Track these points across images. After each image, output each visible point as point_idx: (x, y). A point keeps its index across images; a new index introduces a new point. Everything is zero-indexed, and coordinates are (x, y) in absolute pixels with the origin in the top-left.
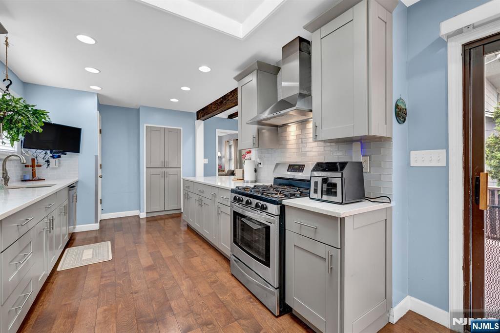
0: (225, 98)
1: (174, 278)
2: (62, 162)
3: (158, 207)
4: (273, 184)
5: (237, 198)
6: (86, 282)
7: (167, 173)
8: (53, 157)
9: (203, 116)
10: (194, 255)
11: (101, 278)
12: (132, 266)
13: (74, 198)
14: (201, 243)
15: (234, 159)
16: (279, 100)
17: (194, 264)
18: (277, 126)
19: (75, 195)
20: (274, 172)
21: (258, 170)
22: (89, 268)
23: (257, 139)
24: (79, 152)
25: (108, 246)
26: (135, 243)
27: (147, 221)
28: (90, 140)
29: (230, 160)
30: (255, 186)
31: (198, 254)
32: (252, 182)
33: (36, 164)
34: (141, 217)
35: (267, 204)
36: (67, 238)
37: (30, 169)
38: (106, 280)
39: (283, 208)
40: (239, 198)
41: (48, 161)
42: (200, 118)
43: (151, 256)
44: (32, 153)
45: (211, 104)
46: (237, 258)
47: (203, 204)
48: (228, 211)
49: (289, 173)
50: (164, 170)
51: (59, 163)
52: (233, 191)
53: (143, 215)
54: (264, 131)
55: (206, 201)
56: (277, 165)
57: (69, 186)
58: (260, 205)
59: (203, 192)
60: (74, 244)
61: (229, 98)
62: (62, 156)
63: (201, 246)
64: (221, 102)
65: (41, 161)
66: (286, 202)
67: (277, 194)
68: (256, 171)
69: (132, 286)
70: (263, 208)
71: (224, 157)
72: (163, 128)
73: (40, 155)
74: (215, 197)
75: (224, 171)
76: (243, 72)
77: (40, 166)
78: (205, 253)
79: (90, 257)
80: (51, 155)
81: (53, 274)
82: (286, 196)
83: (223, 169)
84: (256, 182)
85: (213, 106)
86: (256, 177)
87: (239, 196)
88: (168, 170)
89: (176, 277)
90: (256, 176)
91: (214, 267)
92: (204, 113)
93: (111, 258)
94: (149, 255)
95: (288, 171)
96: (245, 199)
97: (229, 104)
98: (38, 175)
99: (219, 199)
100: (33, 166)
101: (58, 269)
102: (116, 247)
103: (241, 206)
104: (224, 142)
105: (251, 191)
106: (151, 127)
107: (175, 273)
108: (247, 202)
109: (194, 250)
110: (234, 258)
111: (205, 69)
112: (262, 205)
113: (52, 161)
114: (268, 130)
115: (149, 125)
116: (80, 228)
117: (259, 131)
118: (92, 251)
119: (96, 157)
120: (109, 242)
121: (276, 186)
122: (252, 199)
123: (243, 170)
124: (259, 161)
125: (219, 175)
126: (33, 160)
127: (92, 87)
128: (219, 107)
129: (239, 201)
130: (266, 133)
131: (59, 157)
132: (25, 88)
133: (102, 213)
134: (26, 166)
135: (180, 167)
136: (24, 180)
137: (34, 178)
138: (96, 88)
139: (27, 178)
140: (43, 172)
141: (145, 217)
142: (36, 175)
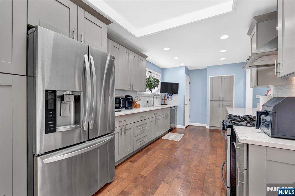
1: (193, 158)
2: (173, 98)
3: (216, 124)
6: (165, 145)
7: (223, 104)
8: (170, 96)
10: (214, 154)
12: (183, 146)
13: (175, 113)
23: (256, 79)
24: (178, 93)
25: (181, 136)
27: (210, 131)
33: (165, 98)
34: (207, 128)
37: (163, 100)
38: (170, 147)
41: (168, 97)
43: (193, 146)
44: (164, 94)
50: (221, 102)
51: (172, 98)
53: (208, 127)
57: (170, 107)
62: (173, 95)
69: (176, 153)
72: (220, 76)
73: (166, 95)
76: (250, 29)
77: (166, 99)
79: (173, 137)
80: (169, 95)
88: (224, 102)
93: (178, 141)
98: (166, 103)
100: (164, 99)
101: (162, 138)
107: (196, 157)
113: (169, 97)
115: (212, 76)
116: (178, 126)
119: (184, 95)
120: (184, 135)
126: (164, 97)
127: (181, 64)
131: (172, 96)
132: (163, 70)
133: (190, 122)
134: (162, 99)
135: (233, 101)
136: (162, 105)
137: (165, 104)
138: (183, 64)
139: (162, 104)
140: (167, 102)
141: (209, 128)
142: (165, 103)
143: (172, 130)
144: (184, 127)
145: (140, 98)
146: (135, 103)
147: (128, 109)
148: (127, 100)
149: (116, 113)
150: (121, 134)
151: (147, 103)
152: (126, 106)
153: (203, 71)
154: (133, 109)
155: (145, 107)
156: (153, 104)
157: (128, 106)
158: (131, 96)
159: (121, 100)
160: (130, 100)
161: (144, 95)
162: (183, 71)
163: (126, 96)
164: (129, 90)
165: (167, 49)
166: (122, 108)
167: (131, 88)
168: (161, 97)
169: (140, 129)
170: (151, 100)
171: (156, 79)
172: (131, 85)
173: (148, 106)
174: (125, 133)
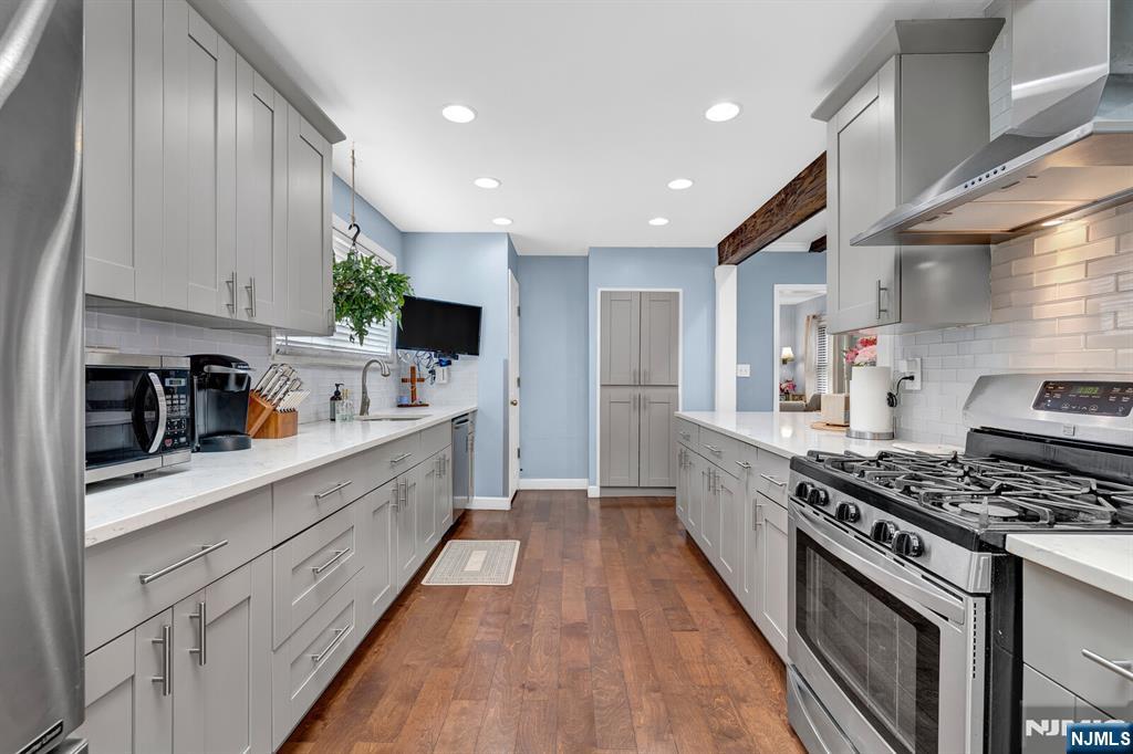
0: (790, 189)
1: (623, 677)
2: (453, 373)
3: (624, 477)
4: (961, 450)
5: (810, 488)
6: (454, 625)
7: (645, 399)
8: (440, 363)
9: (734, 252)
10: (688, 625)
11: (481, 624)
12: (543, 613)
13: (469, 442)
14: (714, 591)
15: (831, 362)
16: (994, 134)
17: (683, 655)
18: (985, 240)
19: (470, 437)
20: (966, 407)
21: (902, 398)
22: (468, 595)
23: (893, 292)
24: (476, 353)
25: (514, 550)
26: (563, 556)
27: (602, 507)
28: (497, 330)
29: (820, 368)
30: (883, 456)
31: (698, 623)
32: (877, 437)
33: (417, 376)
34: (589, 496)
35: (929, 538)
36: (448, 521)
37: (409, 384)
38: (486, 633)
39: (1008, 572)
40: (815, 492)
41: (432, 372)
42: (727, 258)
43: (587, 598)
44: (410, 356)
45: (754, 216)
46: (804, 680)
47: (718, 487)
48: (782, 520)
49: (1043, 415)
50: (638, 391)
51: (449, 374)
52: (796, 464)
53: (594, 492)
54: (925, 266)
55: (726, 480)
56: (983, 383)
57: (453, 420)
58: (896, 534)
59: (718, 454)
60: (462, 535)
61: (806, 184)
62: (454, 361)
63: (710, 600)
64: (782, 204)
65: (424, 372)
66: (1022, 543)
67: (976, 498)
68: (892, 400)
69: (529, 669)
70: (907, 550)
71: (803, 359)
72: (637, 292)
73: (423, 358)
74: (749, 474)
75: (801, 397)
76: (839, 88)
77: (423, 380)
78: (719, 626)
79: (477, 568)
80: (436, 360)
81: (414, 588)
82: (1026, 517)
83: (799, 392)
84: (892, 436)
85: (759, 221)
86: (895, 421)
87: (818, 485)
88: (648, 391)
89: (630, 678)
90: (894, 419)
91: (736, 681)
92: (738, 244)
93: (510, 582)
94: (584, 595)
95: (1037, 405)
96: (839, 498)
97: (804, 202)
98: (420, 398)
99: (757, 483)
100: (413, 380)
101: (424, 582)
102: (526, 557)
103: (821, 518)
104: (802, 321)
105: (862, 474)
106: (611, 292)
107: (628, 664)
108: (843, 510)
109: (690, 609)
110: (797, 677)
111: (722, 111)
112: (903, 537)
113: (439, 370)
114: (946, 260)
115: (609, 290)
116: (479, 502)
117: (902, 266)
118: (484, 555)
119: (506, 363)
120: (518, 543)
121: (975, 463)
122: (863, 506)
123: (847, 400)
124: (904, 369)
125: (783, 409)
126: (413, 369)
127: (496, 222)
128: (775, 219)
129: (816, 500)
130: (936, 271)
131: (449, 363)
132: (406, 240)
133: (521, 477)
134: (403, 381)
135: (677, 386)
136: (400, 406)
137: (415, 403)
138: (502, 223)
139: (405, 402)
140: (426, 391)
141: (598, 495)
142: (418, 397)
143: (460, 525)
144: (504, 503)
145: (300, 373)
146: (268, 407)
147: (219, 448)
148: (201, 387)
149: (90, 499)
150: (164, 684)
151: (332, 399)
152: (200, 429)
153: (573, 268)
154: (254, 443)
155: (319, 420)
156: (365, 404)
157: (212, 427)
158: (239, 362)
159: (158, 387)
160: (232, 387)
161: (316, 356)
162: (500, 254)
163: (198, 362)
164: (225, 314)
165: (459, 114)
166: (163, 449)
167: (242, 303)
168: (399, 371)
169: (315, 579)
170: (352, 383)
171: (389, 272)
172: (241, 284)
173: (337, 416)
174: (199, 656)
